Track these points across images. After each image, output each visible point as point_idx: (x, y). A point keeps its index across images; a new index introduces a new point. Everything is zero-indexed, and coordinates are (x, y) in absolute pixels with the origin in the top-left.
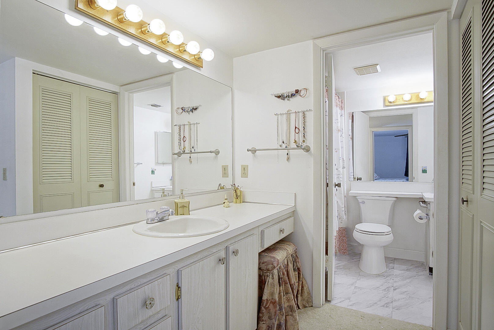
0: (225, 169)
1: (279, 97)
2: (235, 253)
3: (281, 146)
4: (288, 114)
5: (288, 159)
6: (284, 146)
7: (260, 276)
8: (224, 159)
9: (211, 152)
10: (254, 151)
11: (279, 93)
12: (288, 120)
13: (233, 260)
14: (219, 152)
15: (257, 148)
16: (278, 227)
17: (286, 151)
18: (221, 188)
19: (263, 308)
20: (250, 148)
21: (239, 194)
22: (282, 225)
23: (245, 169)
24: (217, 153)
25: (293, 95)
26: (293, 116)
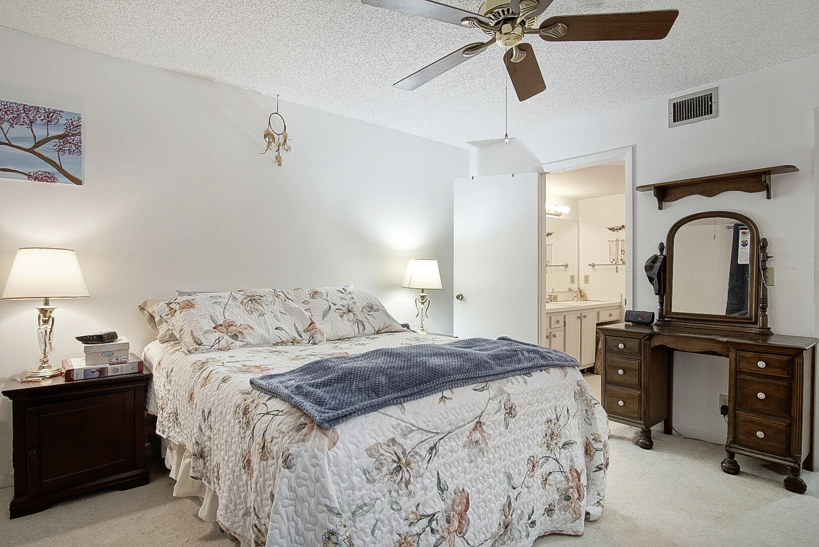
0: (572, 278)
1: (611, 229)
2: (585, 317)
3: (612, 262)
4: (617, 241)
5: (617, 271)
6: (614, 262)
7: (597, 337)
8: (572, 271)
9: (563, 266)
10: (593, 265)
11: (611, 226)
12: (617, 245)
13: (583, 319)
14: (568, 266)
15: (596, 264)
16: (608, 312)
17: (616, 266)
18: (570, 290)
19: (598, 352)
20: (590, 264)
21: (583, 294)
22: (612, 312)
23: (587, 279)
24: (567, 266)
25: (620, 229)
26: (620, 242)
